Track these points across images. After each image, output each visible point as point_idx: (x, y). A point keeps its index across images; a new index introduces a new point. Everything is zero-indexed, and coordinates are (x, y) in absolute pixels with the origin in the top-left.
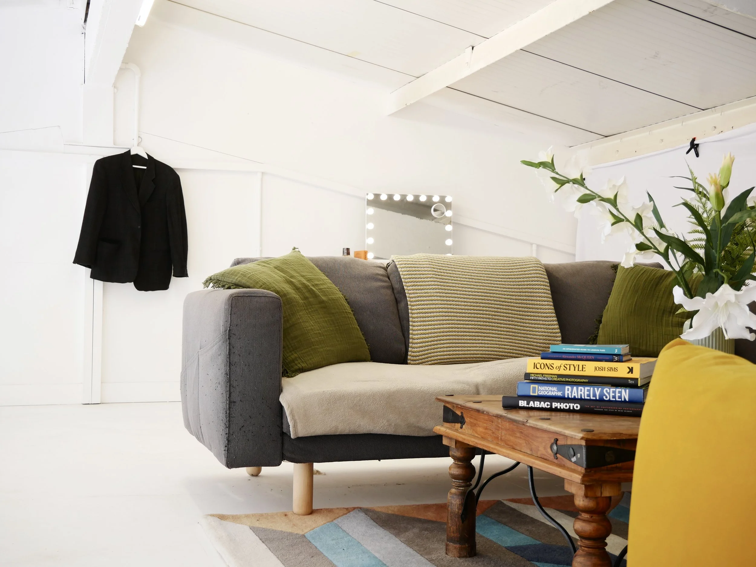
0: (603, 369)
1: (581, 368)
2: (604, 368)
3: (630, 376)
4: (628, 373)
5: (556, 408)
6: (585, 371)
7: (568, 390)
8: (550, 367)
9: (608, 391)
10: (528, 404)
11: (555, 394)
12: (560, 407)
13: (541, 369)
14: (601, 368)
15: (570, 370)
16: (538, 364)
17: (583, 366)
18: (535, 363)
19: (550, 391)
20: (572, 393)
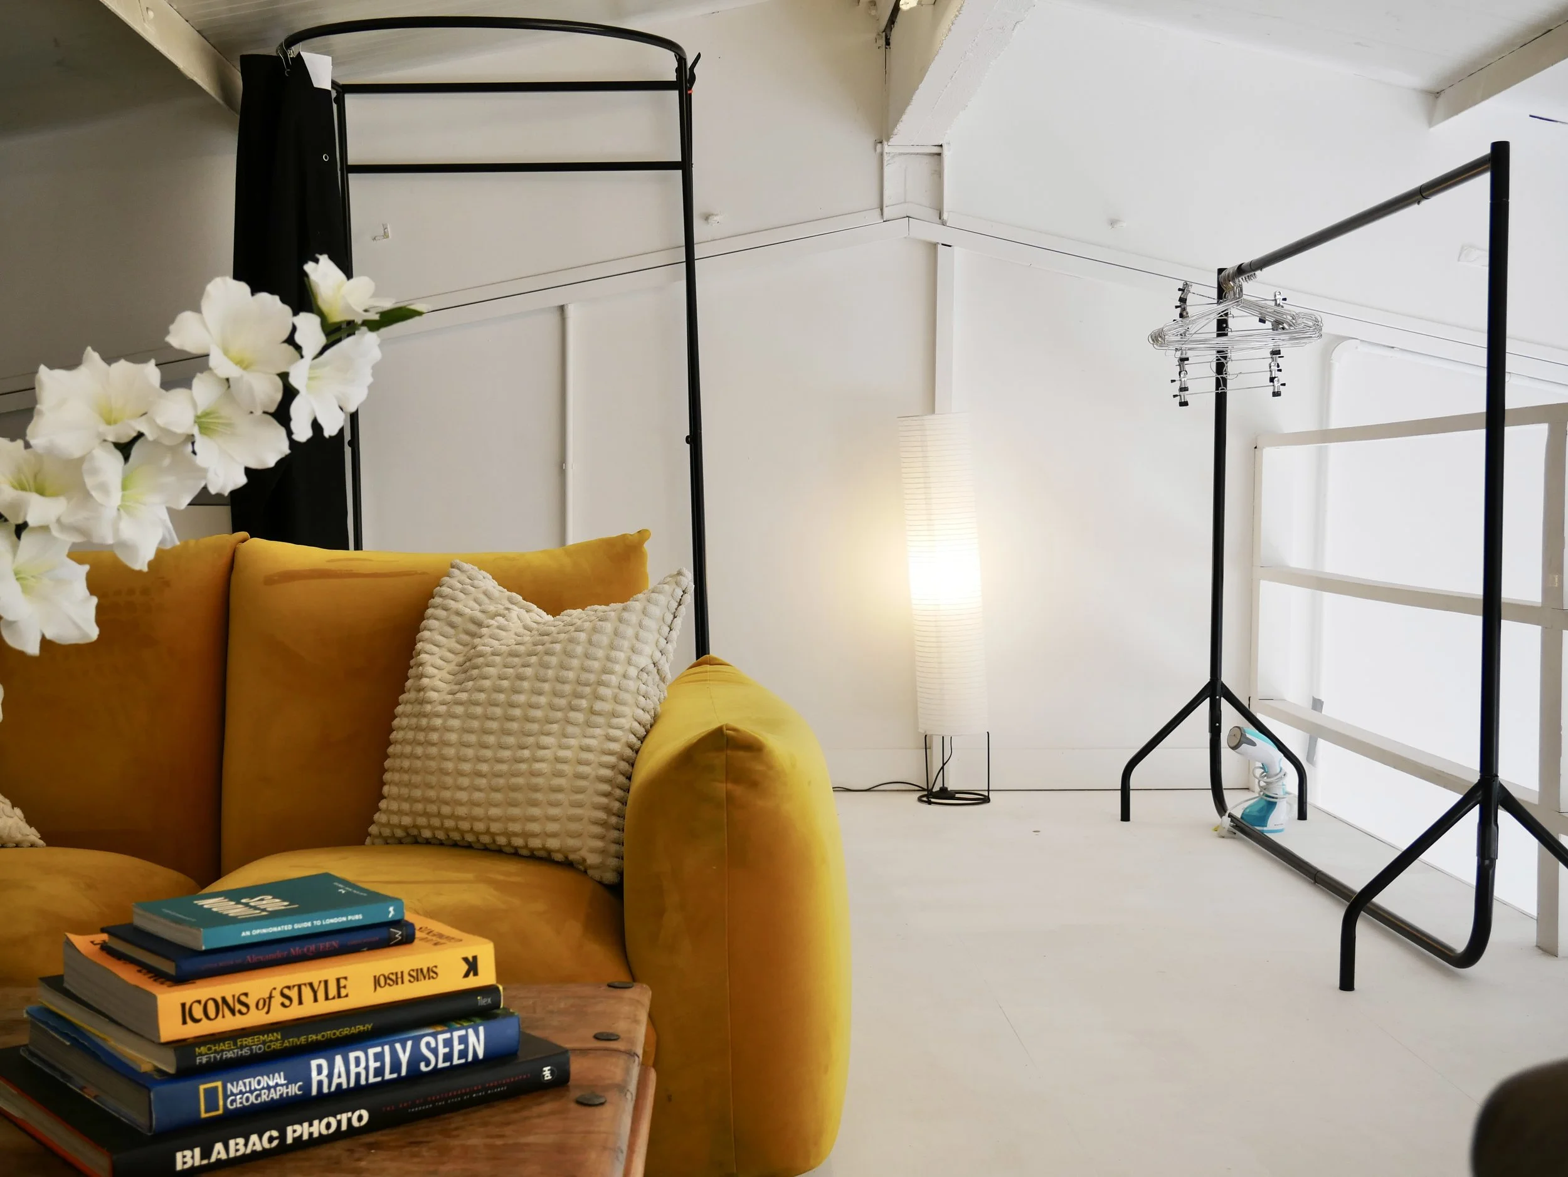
0: (397, 978)
1: (333, 992)
2: (399, 976)
3: (472, 982)
4: (466, 975)
5: (298, 1140)
6: (347, 996)
7: (320, 1069)
8: (238, 1007)
9: (433, 1045)
10: (206, 1154)
11: (281, 1095)
12: (311, 1134)
13: (208, 1022)
14: (391, 976)
15: (300, 1003)
16: (196, 1006)
17: (338, 980)
18: (183, 1005)
19: (263, 1088)
20: (330, 1076)
